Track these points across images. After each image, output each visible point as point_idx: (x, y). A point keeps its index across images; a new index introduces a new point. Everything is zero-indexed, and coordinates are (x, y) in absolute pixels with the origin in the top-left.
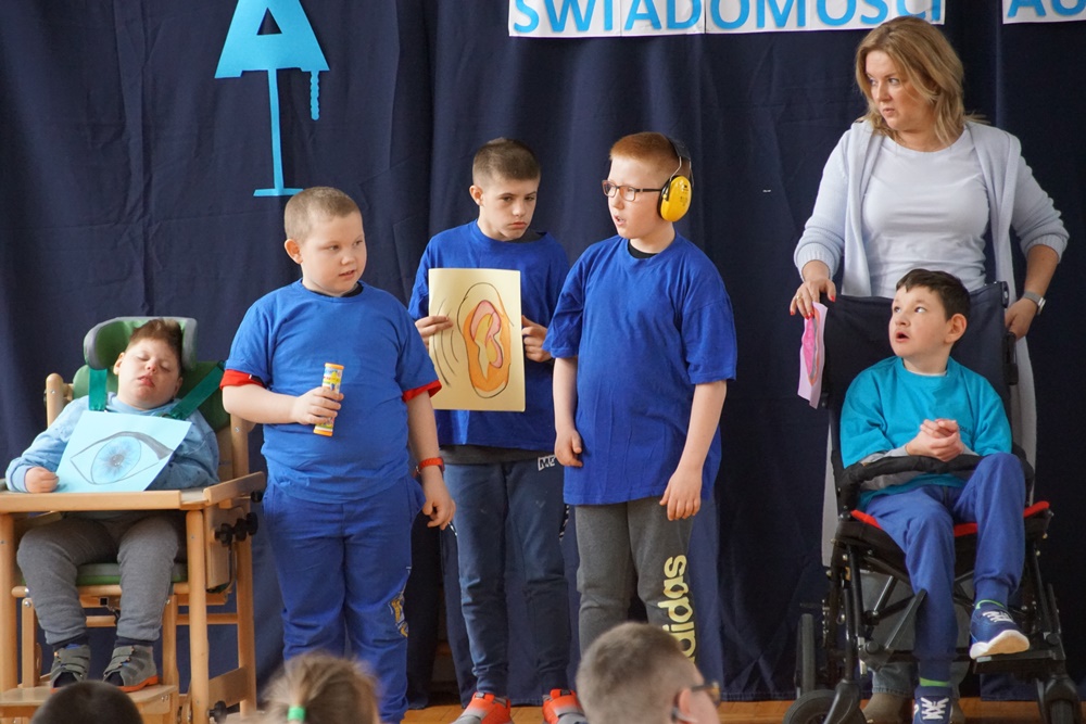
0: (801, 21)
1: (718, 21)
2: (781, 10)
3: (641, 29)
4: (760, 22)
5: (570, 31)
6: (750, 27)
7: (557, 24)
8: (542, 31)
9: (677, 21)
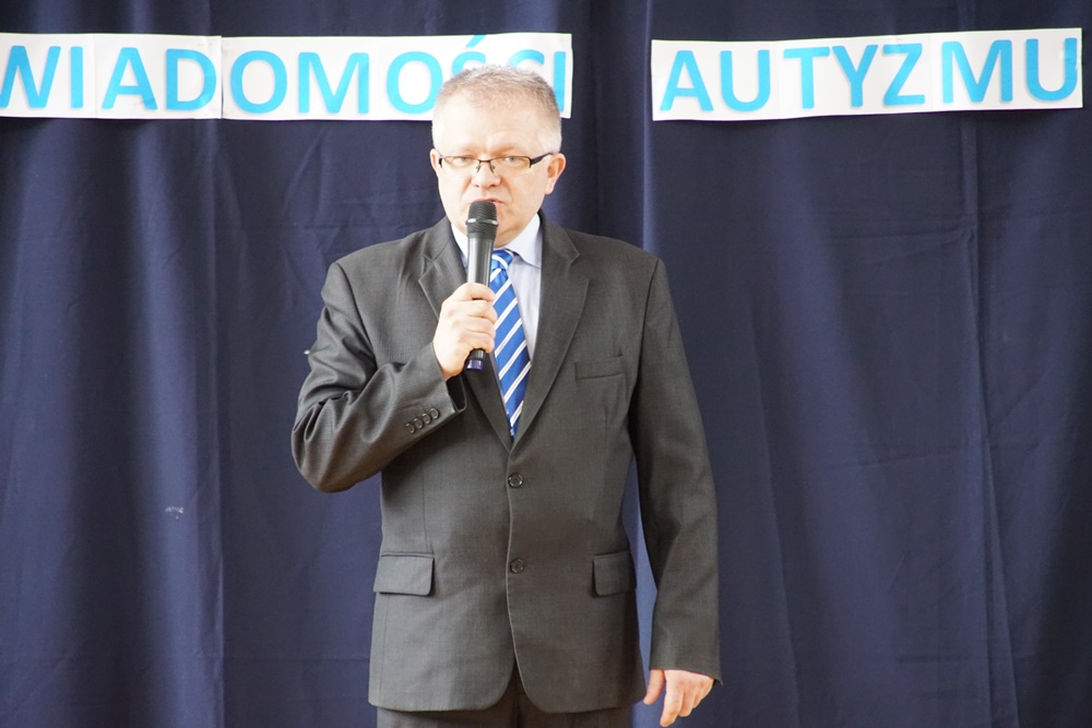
0: (363, 104)
1: (241, 101)
2: (334, 85)
3: (127, 109)
4: (304, 102)
5: (17, 107)
6: (287, 112)
9: (180, 99)
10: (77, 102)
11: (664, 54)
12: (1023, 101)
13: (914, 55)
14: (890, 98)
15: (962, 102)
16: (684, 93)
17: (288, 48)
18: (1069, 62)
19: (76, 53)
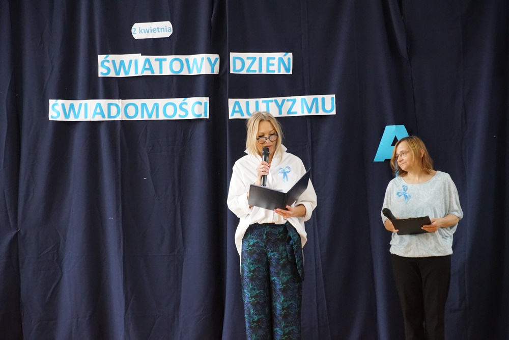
0: (157, 116)
1: (127, 115)
2: (150, 112)
3: (98, 118)
4: (143, 116)
5: (72, 118)
6: (138, 118)
7: (66, 116)
8: (62, 118)
9: (111, 115)
10: (86, 117)
11: (231, 102)
12: (321, 113)
13: (294, 102)
14: (289, 112)
15: (306, 113)
16: (237, 112)
17: (138, 102)
18: (332, 103)
19: (86, 105)
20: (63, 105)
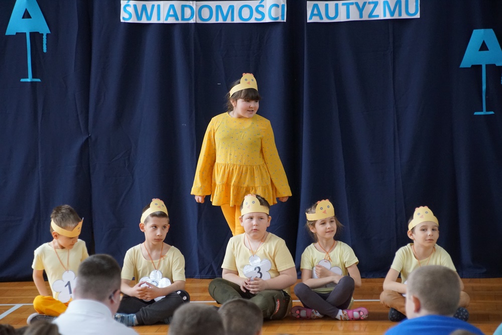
0: (232, 19)
1: (201, 18)
2: (225, 14)
3: (171, 20)
4: (217, 19)
5: (144, 20)
6: (213, 21)
7: (139, 18)
8: (133, 20)
9: (185, 18)
10: (159, 19)
11: (310, 5)
12: (404, 16)
13: (376, 4)
14: (370, 16)
15: (388, 17)
16: (315, 15)
17: (213, 4)
18: (416, 6)
19: (159, 6)
20: (135, 6)
